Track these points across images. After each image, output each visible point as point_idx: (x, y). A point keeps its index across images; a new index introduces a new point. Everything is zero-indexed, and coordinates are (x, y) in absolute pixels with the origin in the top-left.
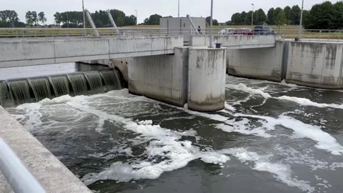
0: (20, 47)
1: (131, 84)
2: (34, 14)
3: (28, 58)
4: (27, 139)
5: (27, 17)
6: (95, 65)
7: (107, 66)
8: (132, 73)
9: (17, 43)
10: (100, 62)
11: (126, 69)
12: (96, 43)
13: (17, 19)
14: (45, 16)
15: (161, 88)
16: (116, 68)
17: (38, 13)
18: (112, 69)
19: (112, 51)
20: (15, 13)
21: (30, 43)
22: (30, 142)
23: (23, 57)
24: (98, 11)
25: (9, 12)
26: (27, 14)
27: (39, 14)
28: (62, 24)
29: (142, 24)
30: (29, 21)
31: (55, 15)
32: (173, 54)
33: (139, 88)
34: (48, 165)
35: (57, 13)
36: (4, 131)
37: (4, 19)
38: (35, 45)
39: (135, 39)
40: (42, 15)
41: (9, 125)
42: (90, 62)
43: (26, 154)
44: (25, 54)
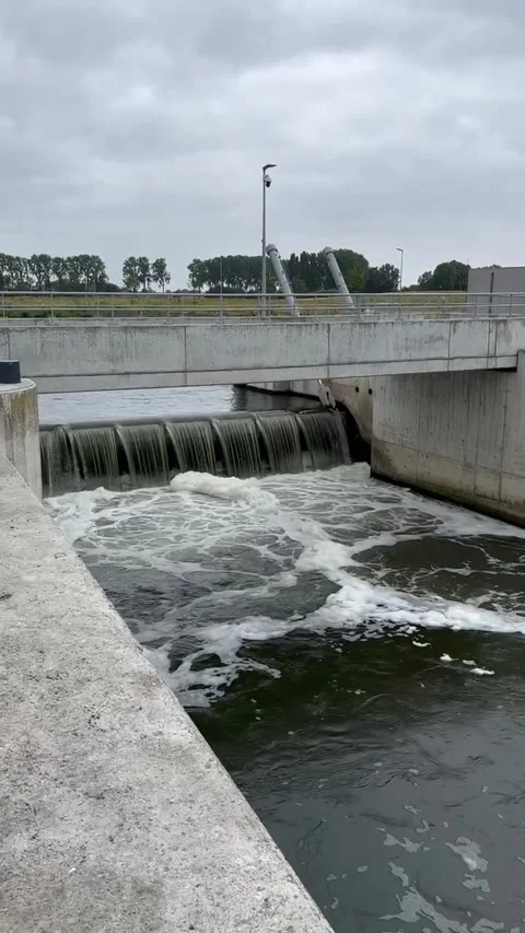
0: (103, 338)
1: (377, 451)
2: (143, 263)
3: (120, 368)
4: (92, 615)
5: (126, 271)
6: (284, 395)
7: (316, 398)
8: (385, 420)
9: (95, 329)
10: (298, 389)
11: (368, 410)
12: (295, 332)
13: (104, 276)
14: (168, 269)
15: (467, 467)
16: (341, 406)
17: (152, 261)
18: (327, 408)
19: (334, 358)
20: (100, 262)
21: (126, 329)
22: (100, 626)
23: (108, 367)
24: (298, 255)
25: (85, 258)
26: (127, 264)
27: (154, 265)
28: (205, 288)
29: (413, 288)
30: (129, 283)
31: (190, 267)
32: (513, 370)
33: (403, 465)
34: (149, 728)
35: (197, 261)
36: (31, 578)
37: (75, 275)
38: (139, 336)
39: (404, 324)
40: (160, 266)
41: (49, 560)
42: (270, 387)
43: (84, 672)
44: (113, 359)
